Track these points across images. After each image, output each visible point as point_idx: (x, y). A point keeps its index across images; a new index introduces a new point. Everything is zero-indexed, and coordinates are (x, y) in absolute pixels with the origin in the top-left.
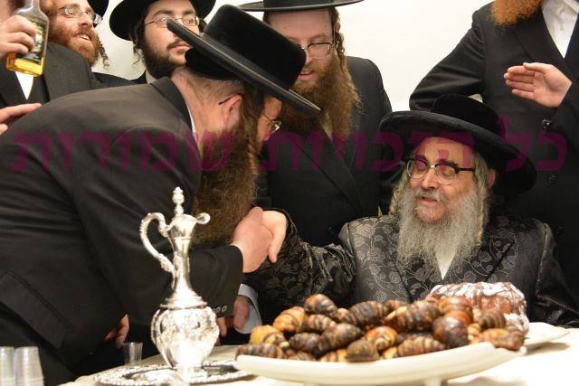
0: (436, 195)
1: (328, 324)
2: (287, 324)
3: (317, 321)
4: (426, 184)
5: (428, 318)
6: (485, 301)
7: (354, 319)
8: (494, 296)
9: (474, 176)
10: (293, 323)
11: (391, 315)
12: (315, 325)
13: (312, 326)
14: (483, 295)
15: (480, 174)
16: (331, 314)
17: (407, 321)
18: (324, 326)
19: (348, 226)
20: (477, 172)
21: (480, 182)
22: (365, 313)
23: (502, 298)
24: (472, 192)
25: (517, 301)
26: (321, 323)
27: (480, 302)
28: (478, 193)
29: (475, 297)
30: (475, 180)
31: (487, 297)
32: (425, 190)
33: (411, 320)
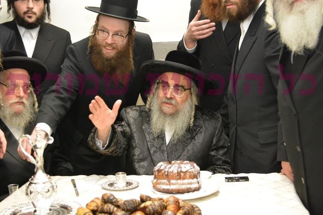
0: (173, 102)
1: (113, 210)
2: (94, 207)
3: (108, 208)
4: (168, 96)
5: (160, 210)
6: (182, 174)
7: (125, 208)
8: (187, 171)
9: (191, 91)
10: (97, 207)
11: (143, 205)
12: (107, 210)
13: (106, 211)
14: (181, 172)
15: (193, 91)
16: (114, 204)
17: (150, 212)
18: (111, 211)
19: (125, 110)
20: (192, 90)
21: (193, 95)
22: (131, 206)
23: (190, 172)
24: (189, 100)
25: (197, 172)
26: (110, 209)
27: (180, 174)
28: (192, 100)
29: (178, 172)
30: (191, 94)
31: (183, 172)
32: (168, 99)
33: (152, 211)
